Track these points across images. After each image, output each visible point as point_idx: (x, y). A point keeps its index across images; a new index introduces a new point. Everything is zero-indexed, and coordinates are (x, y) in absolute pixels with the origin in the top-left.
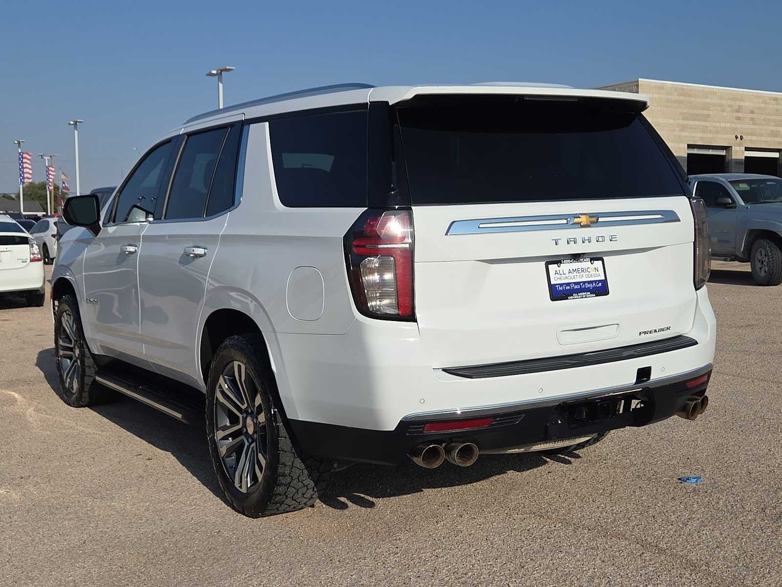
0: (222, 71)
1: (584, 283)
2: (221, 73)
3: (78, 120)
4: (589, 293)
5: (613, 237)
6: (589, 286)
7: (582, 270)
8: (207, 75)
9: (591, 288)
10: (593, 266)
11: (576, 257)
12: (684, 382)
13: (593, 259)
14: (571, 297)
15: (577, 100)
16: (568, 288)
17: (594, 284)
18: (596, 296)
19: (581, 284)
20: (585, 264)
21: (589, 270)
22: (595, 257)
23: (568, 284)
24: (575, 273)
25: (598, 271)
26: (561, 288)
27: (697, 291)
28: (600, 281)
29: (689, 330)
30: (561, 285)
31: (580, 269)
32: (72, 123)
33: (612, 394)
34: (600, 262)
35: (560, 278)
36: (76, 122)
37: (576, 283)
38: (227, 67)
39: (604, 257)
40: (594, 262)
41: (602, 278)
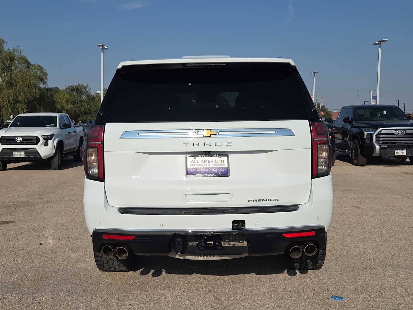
0: (381, 41)
1: (212, 169)
2: (381, 43)
3: (315, 72)
5: (228, 143)
7: (212, 161)
8: (374, 44)
9: (216, 172)
10: (220, 159)
11: (208, 154)
12: (281, 233)
19: (210, 169)
20: (215, 158)
22: (221, 154)
24: (206, 162)
25: (225, 162)
27: (312, 179)
28: (223, 168)
29: (306, 203)
31: (210, 161)
32: (313, 73)
33: (212, 233)
34: (226, 157)
35: (194, 165)
36: (315, 73)
37: (204, 169)
38: (384, 39)
39: (229, 155)
40: (221, 157)
41: (226, 166)
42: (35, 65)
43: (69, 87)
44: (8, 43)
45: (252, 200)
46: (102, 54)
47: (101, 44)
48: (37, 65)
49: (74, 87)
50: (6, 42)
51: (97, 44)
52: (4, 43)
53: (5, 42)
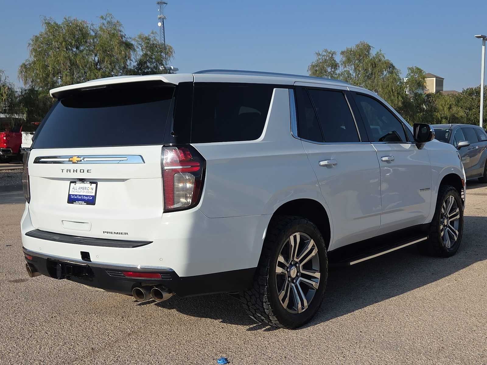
1: (84, 196)
4: (84, 202)
6: (85, 198)
9: (86, 199)
10: (91, 187)
11: (82, 180)
13: (91, 183)
14: (75, 203)
15: (106, 87)
16: (76, 197)
17: (88, 198)
18: (87, 204)
19: (82, 196)
20: (87, 185)
21: (89, 189)
22: (93, 182)
23: (76, 195)
24: (81, 189)
25: (93, 190)
26: (73, 197)
28: (92, 196)
30: (73, 195)
31: (84, 188)
34: (95, 185)
35: (74, 192)
37: (80, 196)
39: (98, 182)
40: (92, 184)
41: (94, 194)
42: (413, 69)
43: (467, 89)
44: (374, 48)
45: (106, 232)
46: (483, 47)
47: (481, 35)
48: (415, 68)
49: (474, 89)
50: (373, 47)
51: (475, 36)
52: (370, 49)
53: (371, 47)
